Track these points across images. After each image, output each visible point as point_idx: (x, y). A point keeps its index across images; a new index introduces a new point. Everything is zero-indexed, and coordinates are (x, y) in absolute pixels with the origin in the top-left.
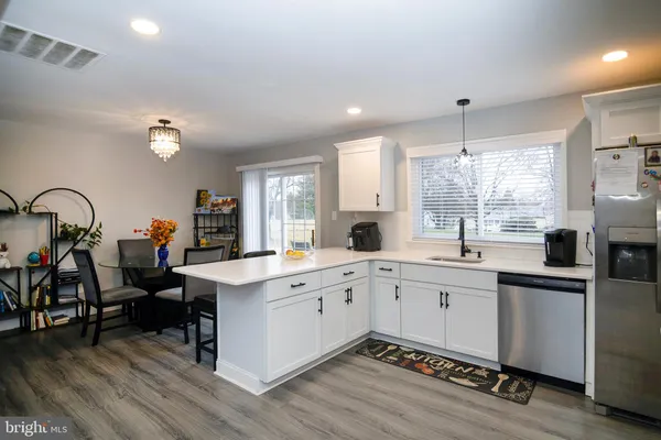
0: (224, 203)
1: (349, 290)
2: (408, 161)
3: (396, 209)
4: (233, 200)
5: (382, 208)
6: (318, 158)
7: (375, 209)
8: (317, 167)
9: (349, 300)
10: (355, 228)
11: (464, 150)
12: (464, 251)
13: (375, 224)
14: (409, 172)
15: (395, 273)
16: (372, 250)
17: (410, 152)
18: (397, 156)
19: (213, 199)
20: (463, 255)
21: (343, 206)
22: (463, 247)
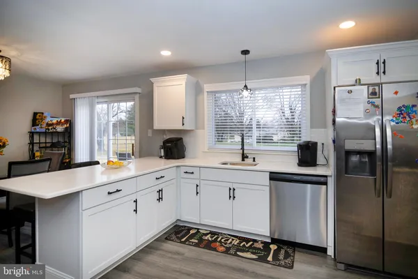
0: (59, 123)
1: (160, 191)
2: (206, 94)
3: (196, 128)
4: (66, 121)
5: (186, 127)
6: (138, 90)
7: (181, 127)
8: (137, 97)
9: (160, 199)
10: (166, 142)
11: (246, 86)
12: (244, 157)
13: (181, 139)
14: (206, 101)
15: (196, 175)
17: (207, 88)
18: (197, 90)
19: (48, 120)
20: (243, 160)
21: (157, 126)
22: (243, 154)
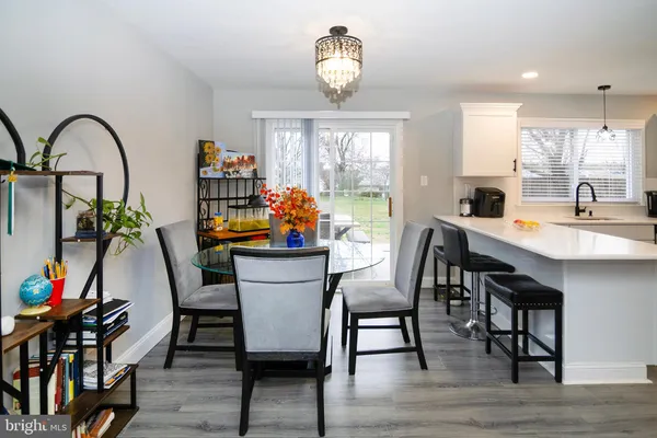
0: (241, 162)
4: (252, 159)
7: (510, 173)
8: (401, 126)
11: (605, 128)
12: (579, 211)
14: (519, 140)
17: (523, 122)
19: (224, 155)
20: (577, 214)
22: (577, 207)
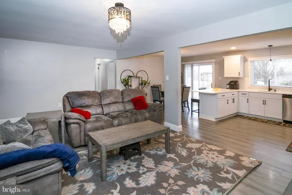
1: (233, 99)
2: (249, 62)
3: (244, 77)
5: (241, 76)
6: (214, 60)
7: (238, 76)
8: (214, 63)
9: (233, 102)
10: (231, 82)
11: (271, 60)
12: (270, 89)
13: (237, 81)
14: (249, 65)
15: (247, 95)
16: (236, 89)
17: (250, 59)
18: (245, 60)
20: (269, 90)
21: (226, 76)
22: (269, 88)
